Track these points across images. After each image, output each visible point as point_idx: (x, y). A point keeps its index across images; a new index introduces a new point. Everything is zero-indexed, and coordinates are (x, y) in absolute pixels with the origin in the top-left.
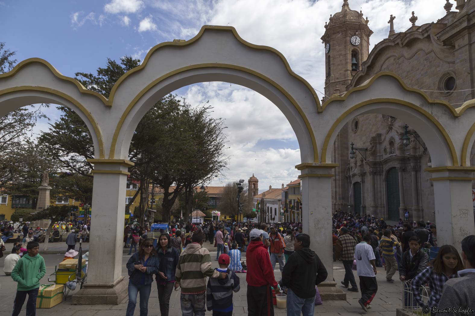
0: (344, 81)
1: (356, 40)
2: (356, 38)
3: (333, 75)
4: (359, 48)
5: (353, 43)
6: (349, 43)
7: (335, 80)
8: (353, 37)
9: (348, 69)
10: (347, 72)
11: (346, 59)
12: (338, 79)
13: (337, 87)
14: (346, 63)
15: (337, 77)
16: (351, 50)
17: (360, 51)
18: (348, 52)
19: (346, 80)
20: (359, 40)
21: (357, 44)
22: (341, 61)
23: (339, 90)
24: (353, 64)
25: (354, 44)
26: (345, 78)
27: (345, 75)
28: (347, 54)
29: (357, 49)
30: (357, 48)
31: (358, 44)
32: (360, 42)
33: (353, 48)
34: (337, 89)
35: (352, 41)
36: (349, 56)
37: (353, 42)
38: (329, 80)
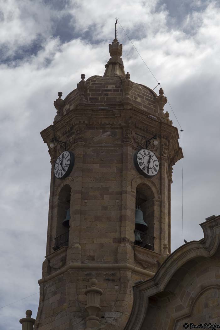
0: (113, 269)
1: (149, 162)
2: (150, 156)
3: (77, 245)
4: (155, 185)
5: (141, 167)
6: (131, 165)
7: (82, 262)
8: (142, 152)
9: (128, 237)
10: (122, 245)
11: (121, 208)
12: (92, 259)
13: (93, 284)
14: (122, 219)
15: (92, 254)
16: (135, 185)
17: (156, 195)
18: (129, 189)
19: (119, 269)
20: (157, 163)
21: (150, 174)
22: (105, 208)
23: (100, 293)
24: (139, 228)
25: (145, 172)
26: (116, 261)
27: (116, 252)
28: (126, 192)
29: (150, 188)
30: (150, 184)
31: (155, 173)
32: (158, 169)
33: (139, 181)
34: (94, 288)
35: (139, 161)
36: (131, 201)
37: (141, 164)
38: (64, 261)
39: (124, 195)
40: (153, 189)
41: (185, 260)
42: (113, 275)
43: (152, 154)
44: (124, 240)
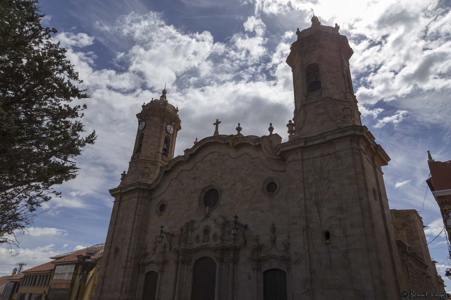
1: (170, 129)
3: (143, 152)
4: (171, 136)
5: (168, 130)
6: (164, 129)
7: (144, 158)
8: (168, 126)
9: (160, 152)
10: (158, 154)
11: (159, 142)
12: (148, 157)
13: (147, 165)
14: (159, 146)
15: (148, 156)
16: (165, 136)
17: (171, 140)
18: (163, 136)
19: (156, 161)
20: (173, 130)
21: (170, 133)
22: (154, 142)
23: (149, 168)
24: (164, 149)
26: (156, 159)
27: (156, 156)
29: (169, 137)
31: (172, 133)
34: (147, 166)
35: (167, 128)
36: (163, 141)
38: (138, 157)
39: (161, 139)
40: (171, 138)
41: (177, 161)
42: (154, 163)
43: (172, 127)
44: (159, 152)
